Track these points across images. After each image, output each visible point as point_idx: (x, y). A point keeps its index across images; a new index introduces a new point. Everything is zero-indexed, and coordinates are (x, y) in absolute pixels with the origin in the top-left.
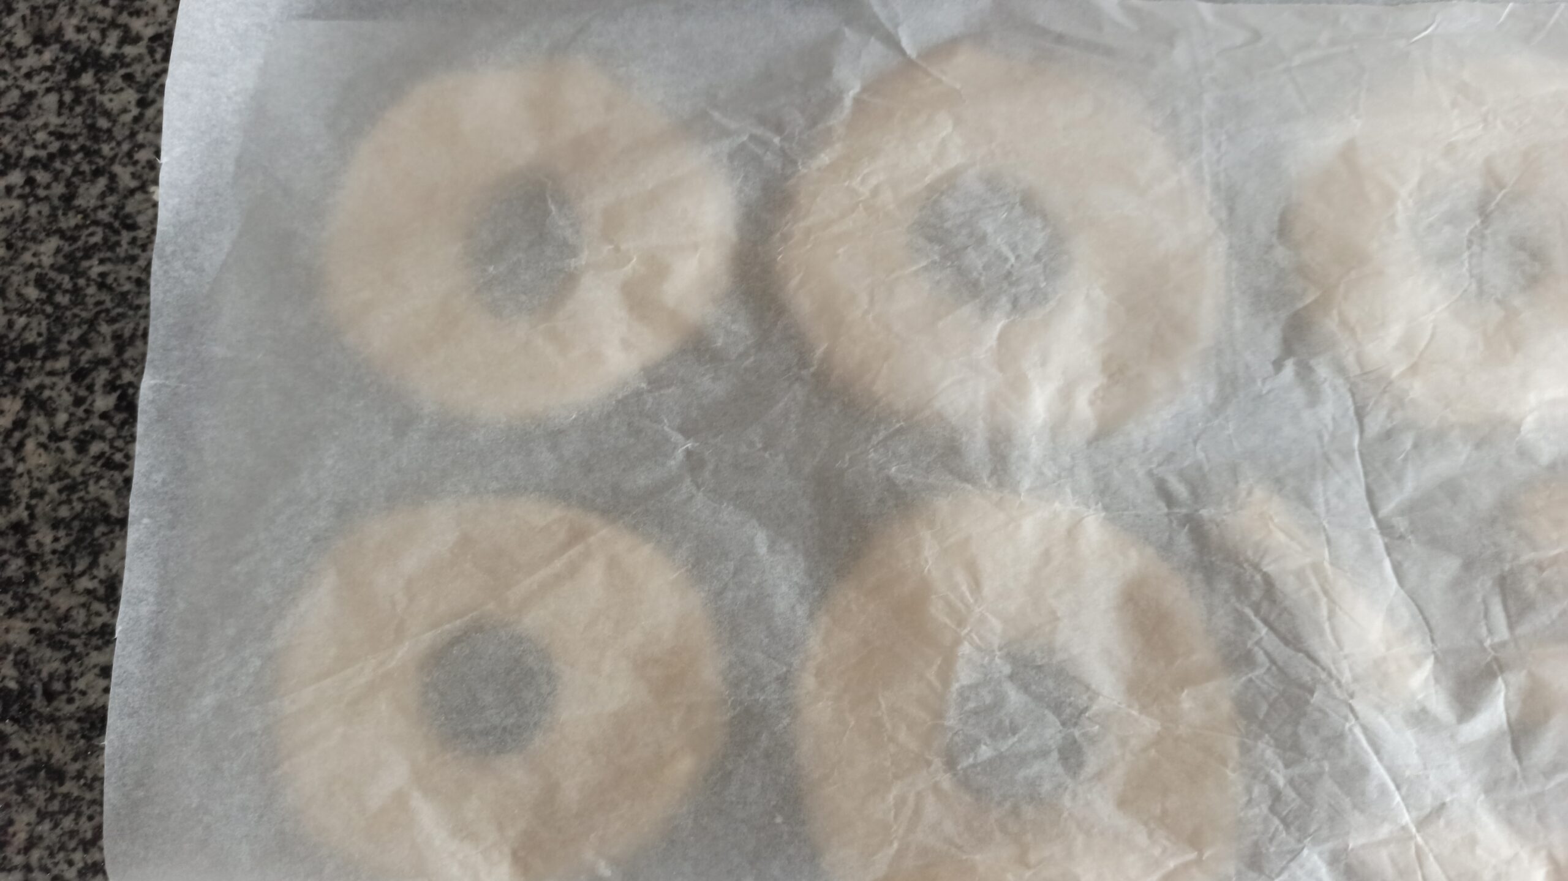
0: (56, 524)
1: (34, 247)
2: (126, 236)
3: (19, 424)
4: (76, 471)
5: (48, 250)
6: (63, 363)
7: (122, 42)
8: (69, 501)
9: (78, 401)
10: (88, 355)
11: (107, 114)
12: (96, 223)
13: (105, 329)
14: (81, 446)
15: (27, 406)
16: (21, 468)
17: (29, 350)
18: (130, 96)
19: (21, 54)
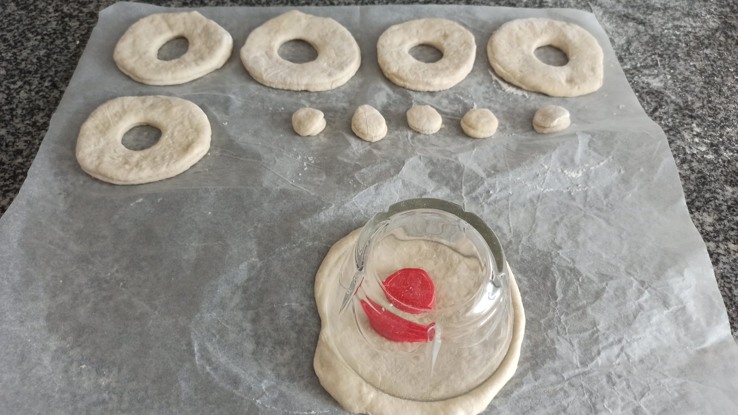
0: (23, 109)
1: (39, 51)
2: (66, 51)
3: (21, 87)
4: (34, 98)
5: (42, 52)
6: (39, 75)
7: (79, 13)
8: (29, 104)
9: (40, 83)
10: (47, 74)
11: (70, 26)
12: (58, 48)
13: (53, 69)
14: (37, 93)
15: (24, 83)
16: (18, 96)
17: (30, 72)
18: (78, 23)
19: (50, 13)
